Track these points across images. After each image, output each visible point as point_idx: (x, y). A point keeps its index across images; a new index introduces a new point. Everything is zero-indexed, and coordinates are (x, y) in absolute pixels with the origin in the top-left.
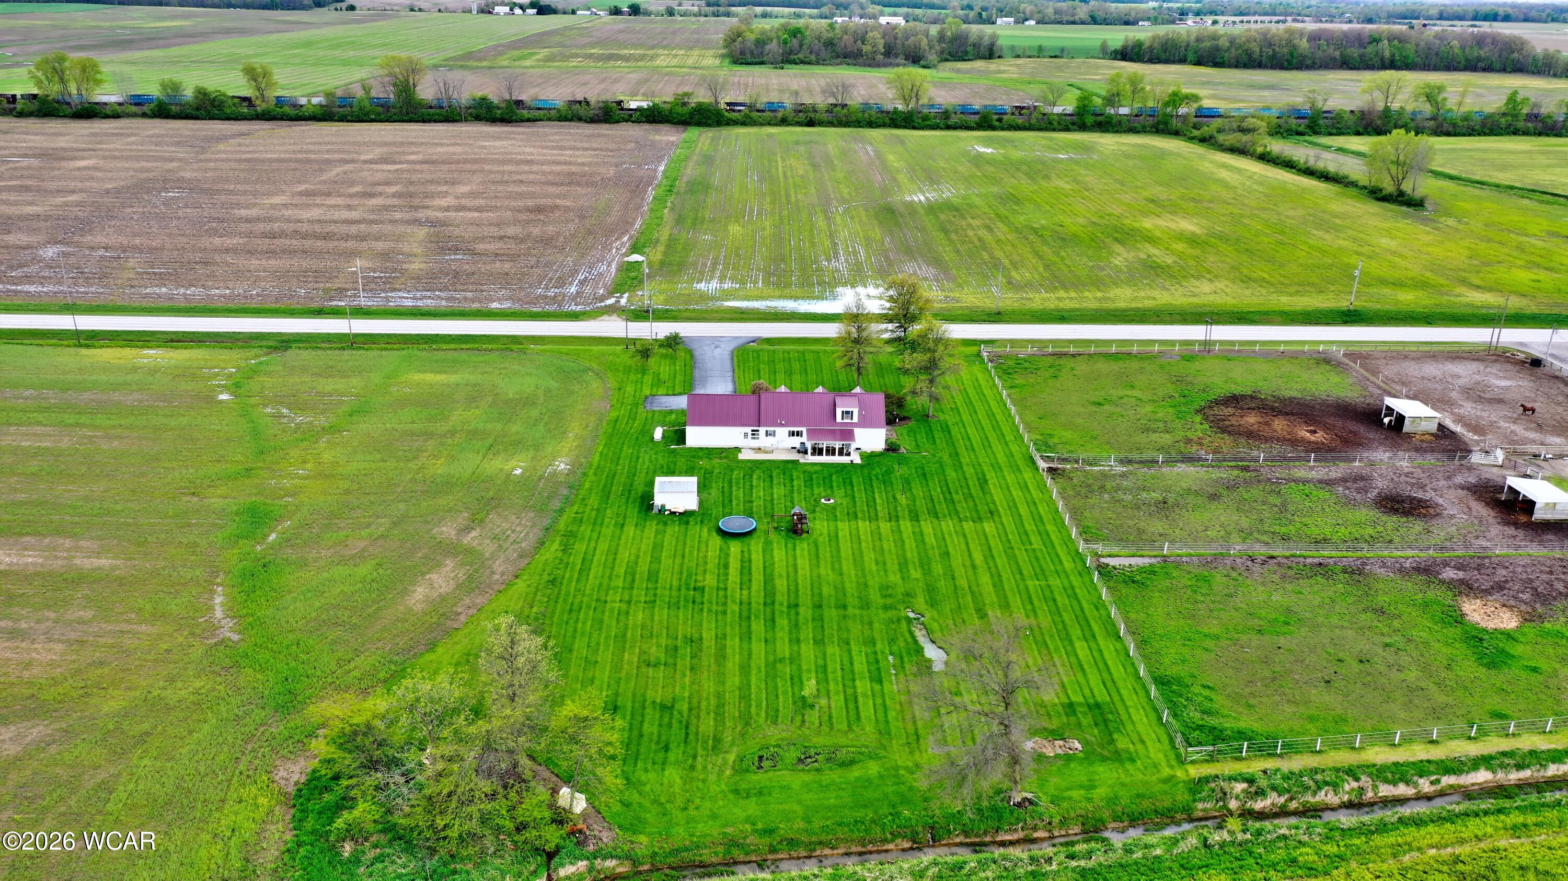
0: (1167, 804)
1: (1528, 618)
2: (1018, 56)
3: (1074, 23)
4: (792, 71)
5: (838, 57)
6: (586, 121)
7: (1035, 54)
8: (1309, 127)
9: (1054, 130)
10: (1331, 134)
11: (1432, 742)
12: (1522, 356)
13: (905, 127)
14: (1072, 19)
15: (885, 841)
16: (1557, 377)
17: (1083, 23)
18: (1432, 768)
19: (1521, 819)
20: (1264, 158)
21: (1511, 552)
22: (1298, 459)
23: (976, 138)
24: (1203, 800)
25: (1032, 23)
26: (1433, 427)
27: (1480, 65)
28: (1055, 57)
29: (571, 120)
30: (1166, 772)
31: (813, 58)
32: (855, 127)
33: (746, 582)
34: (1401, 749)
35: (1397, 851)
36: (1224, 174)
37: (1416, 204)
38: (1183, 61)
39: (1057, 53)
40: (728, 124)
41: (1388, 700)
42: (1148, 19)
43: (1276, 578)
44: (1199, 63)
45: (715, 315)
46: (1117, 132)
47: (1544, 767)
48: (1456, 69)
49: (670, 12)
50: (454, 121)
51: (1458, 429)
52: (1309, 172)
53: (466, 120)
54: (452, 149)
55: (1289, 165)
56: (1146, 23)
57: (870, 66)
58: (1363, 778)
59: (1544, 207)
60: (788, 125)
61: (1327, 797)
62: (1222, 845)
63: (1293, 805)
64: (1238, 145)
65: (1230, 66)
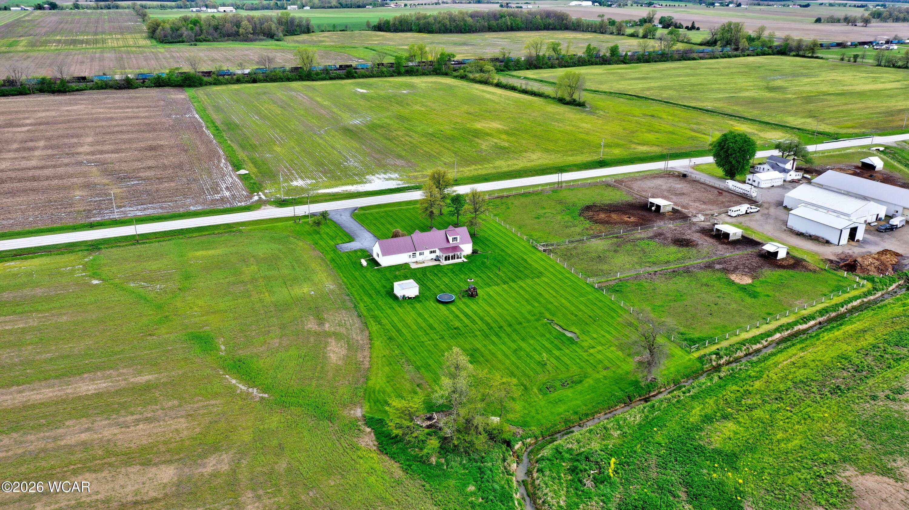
0: (695, 369)
1: (753, 278)
2: (323, 31)
3: (331, 7)
4: (203, 46)
5: (224, 36)
6: (116, 89)
7: (331, 29)
8: (505, 66)
9: (386, 76)
10: (516, 70)
11: (758, 327)
12: (677, 174)
13: (308, 80)
14: (330, 5)
15: (616, 406)
16: (695, 181)
17: (336, 7)
18: (763, 336)
19: (801, 346)
20: (498, 85)
21: (731, 254)
22: (633, 230)
23: (352, 84)
24: (706, 364)
25: (308, 8)
26: (670, 209)
27: (551, 27)
28: (343, 30)
29: (105, 89)
30: (687, 358)
31: (210, 38)
32: (280, 81)
33: (473, 322)
34: (750, 332)
35: (776, 364)
36: (488, 96)
37: (581, 105)
38: (410, 30)
39: (344, 29)
40: (206, 85)
41: (733, 316)
42: (371, 4)
43: (664, 279)
44: (420, 31)
45: (321, 198)
46: (417, 75)
47: (793, 328)
48: (540, 30)
49: (76, 7)
50: (26, 94)
51: (679, 208)
52: (525, 92)
53: (34, 93)
54: (48, 114)
55: (513, 89)
56: (370, 7)
57: (246, 41)
58: (747, 345)
59: (629, 102)
60: (242, 83)
61: (740, 354)
62: (725, 376)
63: (731, 359)
64: (482, 79)
65: (436, 33)
